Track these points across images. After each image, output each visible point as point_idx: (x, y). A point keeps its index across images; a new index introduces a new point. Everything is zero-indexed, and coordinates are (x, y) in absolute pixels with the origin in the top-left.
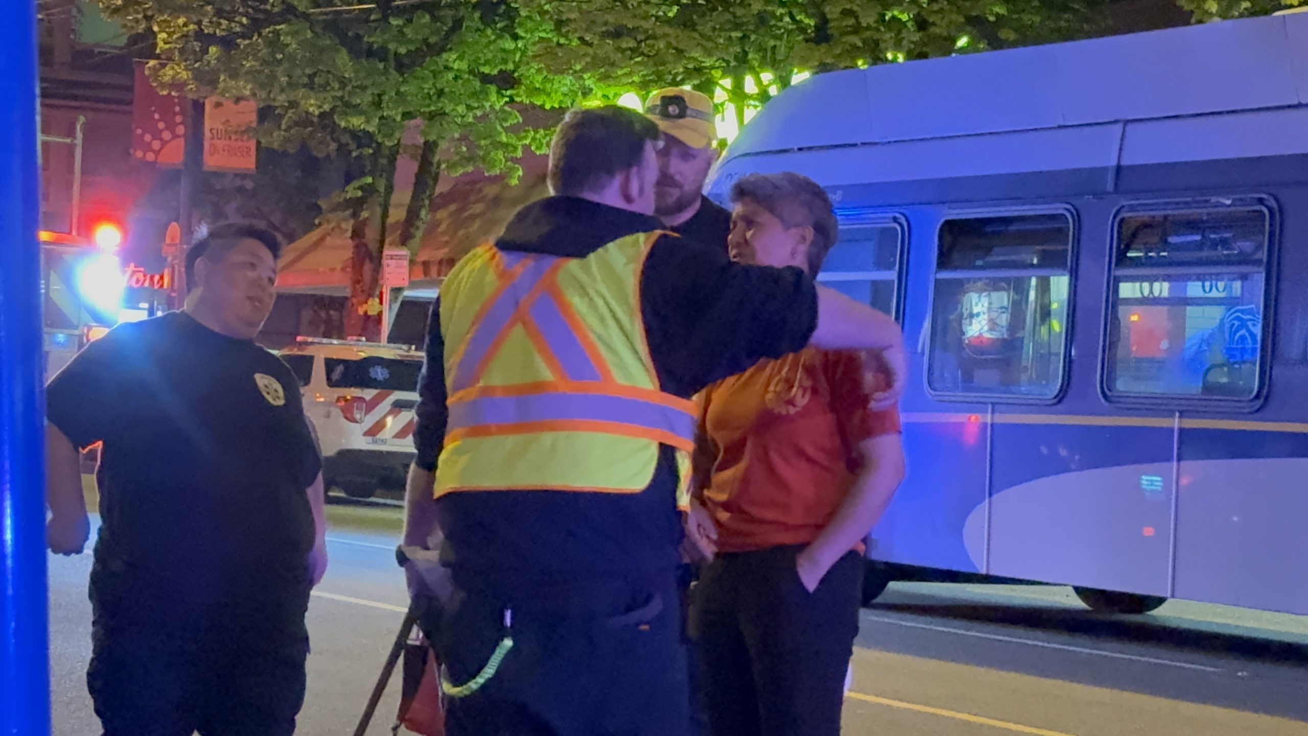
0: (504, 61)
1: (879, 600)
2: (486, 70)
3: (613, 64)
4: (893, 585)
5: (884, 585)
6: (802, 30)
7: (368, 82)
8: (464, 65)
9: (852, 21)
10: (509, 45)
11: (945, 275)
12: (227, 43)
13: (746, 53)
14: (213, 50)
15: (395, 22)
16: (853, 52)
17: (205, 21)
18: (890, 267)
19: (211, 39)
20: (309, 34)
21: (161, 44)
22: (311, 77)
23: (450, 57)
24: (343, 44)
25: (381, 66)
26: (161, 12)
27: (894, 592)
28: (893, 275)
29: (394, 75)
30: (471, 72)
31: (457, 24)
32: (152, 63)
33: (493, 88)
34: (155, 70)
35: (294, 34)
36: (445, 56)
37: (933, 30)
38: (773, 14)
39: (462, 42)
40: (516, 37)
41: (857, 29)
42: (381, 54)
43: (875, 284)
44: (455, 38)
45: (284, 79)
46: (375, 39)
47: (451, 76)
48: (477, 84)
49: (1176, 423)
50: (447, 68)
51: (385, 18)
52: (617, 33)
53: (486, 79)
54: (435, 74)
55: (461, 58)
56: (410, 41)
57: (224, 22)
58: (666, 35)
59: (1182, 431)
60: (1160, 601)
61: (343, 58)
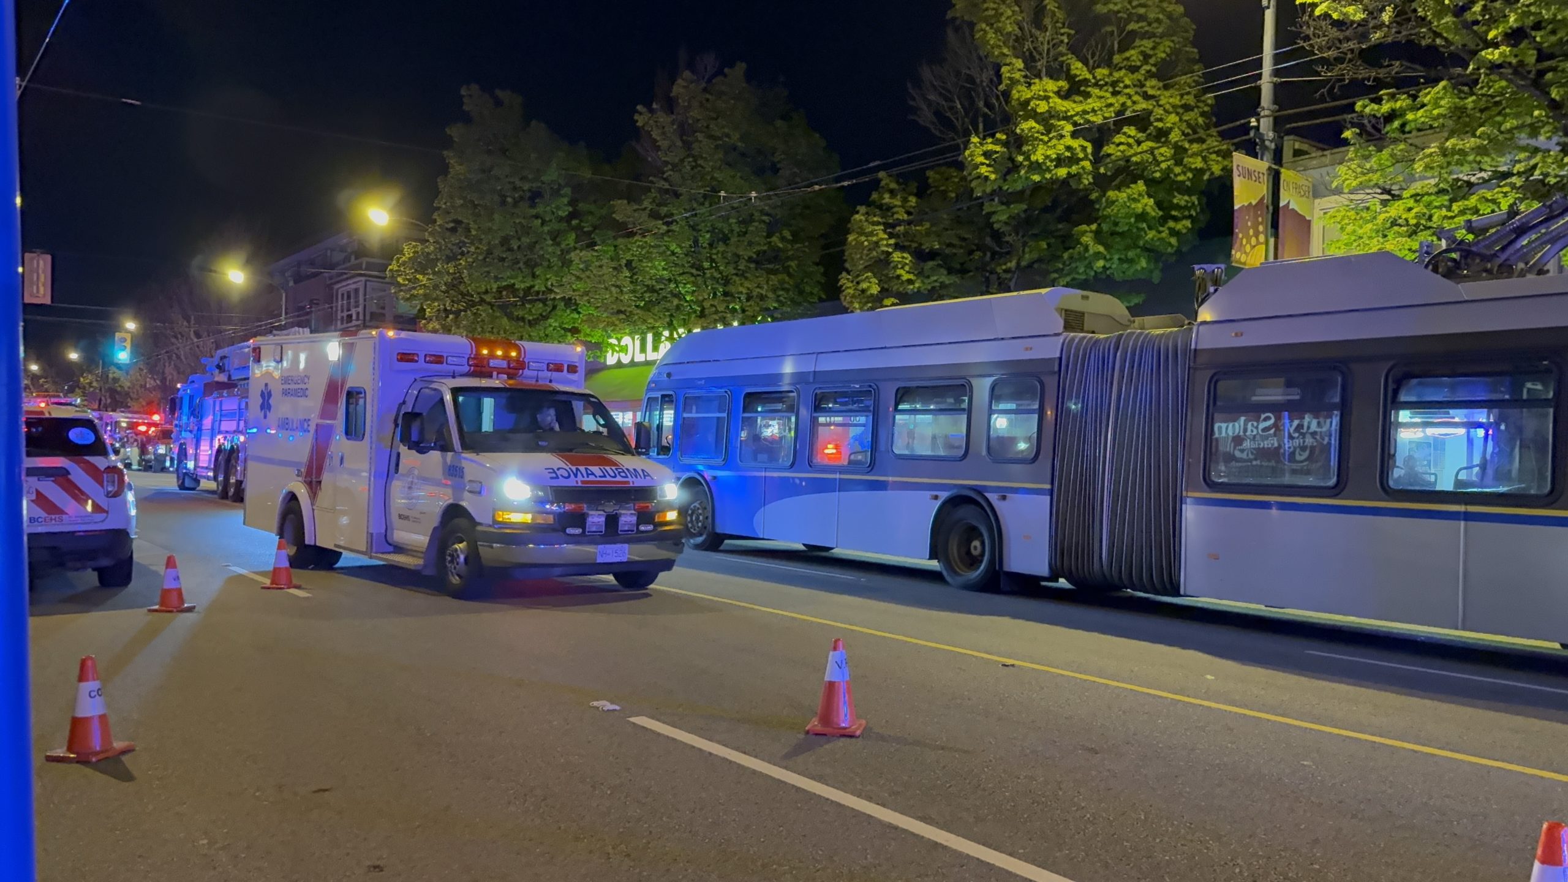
0: (574, 323)
1: (722, 548)
2: (566, 326)
3: (616, 325)
4: (727, 542)
5: (722, 542)
6: (695, 312)
7: (515, 331)
8: (557, 324)
9: (714, 309)
10: (576, 316)
11: (746, 415)
12: (457, 313)
13: (672, 321)
14: (451, 316)
15: (528, 306)
16: (716, 321)
17: (447, 304)
18: (724, 411)
19: (451, 312)
20: (491, 311)
21: (427, 313)
22: (492, 328)
23: (551, 321)
24: (506, 315)
25: (522, 324)
26: (427, 300)
27: (727, 544)
28: (725, 415)
29: (527, 327)
30: (560, 327)
31: (554, 307)
32: (423, 322)
33: (569, 334)
34: (425, 325)
35: (484, 311)
36: (549, 320)
37: (747, 313)
38: (682, 305)
39: (556, 315)
40: (579, 313)
41: (717, 312)
42: (523, 319)
43: (718, 418)
44: (553, 313)
45: (480, 330)
46: (521, 313)
47: (551, 328)
48: (563, 332)
49: (837, 476)
50: (550, 326)
51: (523, 304)
52: (619, 312)
53: (566, 330)
54: (545, 328)
55: (556, 321)
56: (533, 315)
57: (456, 305)
58: (637, 314)
59: (840, 479)
60: (832, 549)
61: (505, 321)
